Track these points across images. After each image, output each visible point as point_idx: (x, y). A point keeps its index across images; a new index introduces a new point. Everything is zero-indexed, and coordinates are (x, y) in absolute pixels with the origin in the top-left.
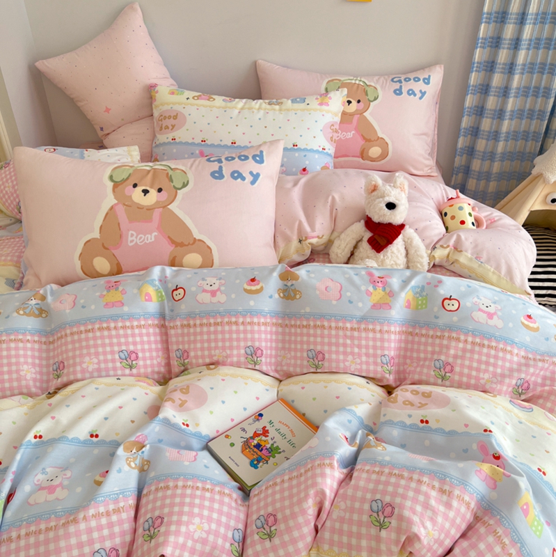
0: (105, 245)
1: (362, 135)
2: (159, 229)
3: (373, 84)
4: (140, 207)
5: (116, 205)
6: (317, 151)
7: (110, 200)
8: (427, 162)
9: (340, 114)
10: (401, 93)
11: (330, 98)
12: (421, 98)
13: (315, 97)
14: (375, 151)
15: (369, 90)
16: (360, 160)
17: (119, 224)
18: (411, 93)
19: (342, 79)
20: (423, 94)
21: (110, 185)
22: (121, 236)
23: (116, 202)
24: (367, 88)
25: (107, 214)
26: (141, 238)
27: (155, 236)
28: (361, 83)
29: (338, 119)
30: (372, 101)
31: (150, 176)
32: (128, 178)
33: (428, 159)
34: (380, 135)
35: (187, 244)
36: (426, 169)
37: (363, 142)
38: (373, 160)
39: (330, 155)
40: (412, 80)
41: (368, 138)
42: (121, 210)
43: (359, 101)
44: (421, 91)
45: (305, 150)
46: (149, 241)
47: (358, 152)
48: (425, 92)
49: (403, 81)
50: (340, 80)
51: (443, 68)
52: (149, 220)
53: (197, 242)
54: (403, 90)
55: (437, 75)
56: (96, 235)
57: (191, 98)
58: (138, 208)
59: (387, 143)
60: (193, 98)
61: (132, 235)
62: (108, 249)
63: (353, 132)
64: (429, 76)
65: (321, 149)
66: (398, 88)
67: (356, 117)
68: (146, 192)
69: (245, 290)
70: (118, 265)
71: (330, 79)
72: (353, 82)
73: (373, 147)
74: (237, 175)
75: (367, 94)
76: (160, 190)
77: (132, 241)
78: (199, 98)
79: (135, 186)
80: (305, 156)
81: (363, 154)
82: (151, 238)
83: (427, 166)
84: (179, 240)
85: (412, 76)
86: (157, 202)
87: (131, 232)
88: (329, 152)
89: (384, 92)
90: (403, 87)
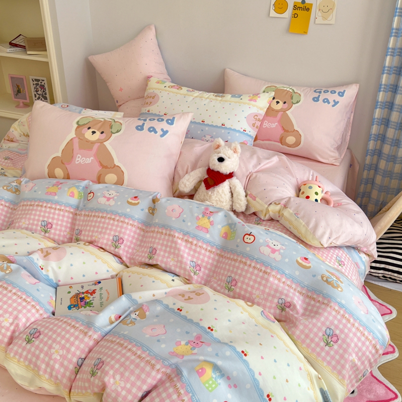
0: (63, 161)
1: (282, 127)
2: (95, 156)
3: (299, 92)
4: (88, 141)
5: (74, 138)
6: (239, 131)
7: (72, 135)
8: (332, 154)
9: (265, 110)
10: (318, 100)
11: (259, 97)
12: (333, 106)
13: (249, 95)
14: (291, 140)
15: (295, 96)
16: (280, 144)
17: (73, 149)
18: (326, 101)
19: (278, 86)
20: (336, 103)
21: (76, 126)
22: (72, 157)
23: (75, 136)
24: (294, 94)
25: (68, 142)
26: (83, 159)
27: (92, 159)
28: (291, 91)
29: (263, 112)
30: (294, 104)
31: (100, 124)
32: (87, 124)
33: (334, 152)
34: (296, 128)
35: (109, 167)
36: (331, 159)
37: (282, 132)
38: (289, 146)
39: (250, 136)
40: (329, 92)
41: (287, 129)
42: (76, 141)
43: (285, 103)
44: (334, 101)
45: (230, 129)
46: (88, 162)
47: (278, 138)
48: (338, 102)
49: (322, 92)
50: (276, 87)
51: (358, 87)
52: (90, 149)
53: (116, 167)
54: (320, 98)
55: (352, 92)
56: (59, 154)
57: (167, 86)
58: (87, 141)
59: (300, 135)
60: (169, 87)
61: (79, 157)
62: (64, 164)
63: (276, 124)
64: (345, 91)
65: (242, 130)
66: (317, 96)
67: (280, 113)
68: (94, 132)
69: (128, 202)
70: (68, 174)
71: (269, 85)
72: (285, 89)
73: (289, 136)
74: (152, 130)
75: (292, 98)
76: (102, 133)
77: (78, 161)
78: (172, 87)
79: (89, 128)
80: (229, 133)
81: (282, 141)
82: (89, 160)
83: (332, 157)
84: (105, 165)
85: (330, 90)
86: (98, 139)
87: (78, 155)
88: (249, 133)
89: (305, 98)
90: (321, 97)
